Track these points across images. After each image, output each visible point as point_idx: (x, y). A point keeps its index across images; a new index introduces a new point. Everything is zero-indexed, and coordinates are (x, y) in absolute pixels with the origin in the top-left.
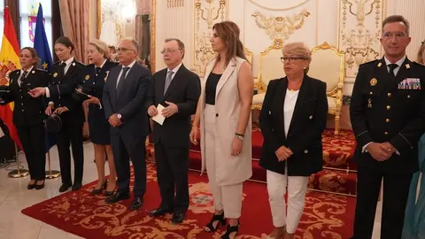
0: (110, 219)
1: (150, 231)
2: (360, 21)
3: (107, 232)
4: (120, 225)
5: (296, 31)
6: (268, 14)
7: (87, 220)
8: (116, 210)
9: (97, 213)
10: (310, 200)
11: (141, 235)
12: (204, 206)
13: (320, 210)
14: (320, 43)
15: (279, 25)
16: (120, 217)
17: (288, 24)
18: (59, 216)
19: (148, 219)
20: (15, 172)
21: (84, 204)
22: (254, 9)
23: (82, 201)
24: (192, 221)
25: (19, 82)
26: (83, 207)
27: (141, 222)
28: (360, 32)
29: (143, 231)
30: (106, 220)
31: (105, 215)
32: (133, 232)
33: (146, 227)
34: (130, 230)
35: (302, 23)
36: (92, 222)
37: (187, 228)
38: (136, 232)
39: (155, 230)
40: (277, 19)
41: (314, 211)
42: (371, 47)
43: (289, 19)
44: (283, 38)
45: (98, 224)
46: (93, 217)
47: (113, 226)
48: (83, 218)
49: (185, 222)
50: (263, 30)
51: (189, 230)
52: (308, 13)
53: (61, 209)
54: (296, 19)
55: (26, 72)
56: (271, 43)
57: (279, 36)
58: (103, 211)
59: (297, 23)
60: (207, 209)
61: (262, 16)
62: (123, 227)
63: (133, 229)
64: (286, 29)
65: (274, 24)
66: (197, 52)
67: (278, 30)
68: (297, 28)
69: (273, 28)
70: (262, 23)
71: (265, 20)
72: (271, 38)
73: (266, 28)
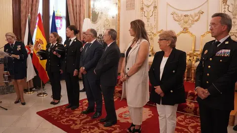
0: (76, 121)
1: (93, 128)
2: (234, 16)
3: (72, 127)
4: (80, 124)
5: (195, 23)
6: (180, 13)
7: (65, 120)
8: (81, 116)
9: (71, 117)
10: (190, 121)
11: (88, 130)
12: (127, 119)
13: (192, 127)
15: (186, 19)
16: (81, 120)
17: (191, 18)
18: (53, 117)
19: (95, 122)
20: (41, 94)
21: (67, 112)
22: (172, 10)
23: (66, 111)
24: (117, 126)
25: (49, 50)
26: (66, 114)
27: (91, 124)
28: (234, 23)
29: (90, 128)
30: (74, 121)
31: (75, 118)
32: (84, 128)
33: (92, 127)
34: (83, 127)
35: (199, 18)
36: (67, 121)
37: (113, 129)
38: (86, 128)
39: (96, 129)
40: (185, 16)
41: (189, 128)
43: (191, 16)
44: (188, 27)
45: (69, 123)
46: (68, 119)
47: (76, 124)
48: (63, 119)
49: (113, 126)
50: (177, 22)
51: (113, 131)
52: (203, 12)
53: (54, 114)
54: (196, 16)
55: (53, 45)
56: (181, 29)
57: (186, 26)
58: (74, 116)
59: (197, 18)
60: (128, 120)
61: (176, 14)
62: (80, 125)
63: (85, 127)
64: (190, 21)
65: (183, 19)
67: (186, 22)
68: (196, 21)
69: (183, 21)
70: (176, 18)
71: (178, 16)
72: (181, 27)
73: (179, 21)
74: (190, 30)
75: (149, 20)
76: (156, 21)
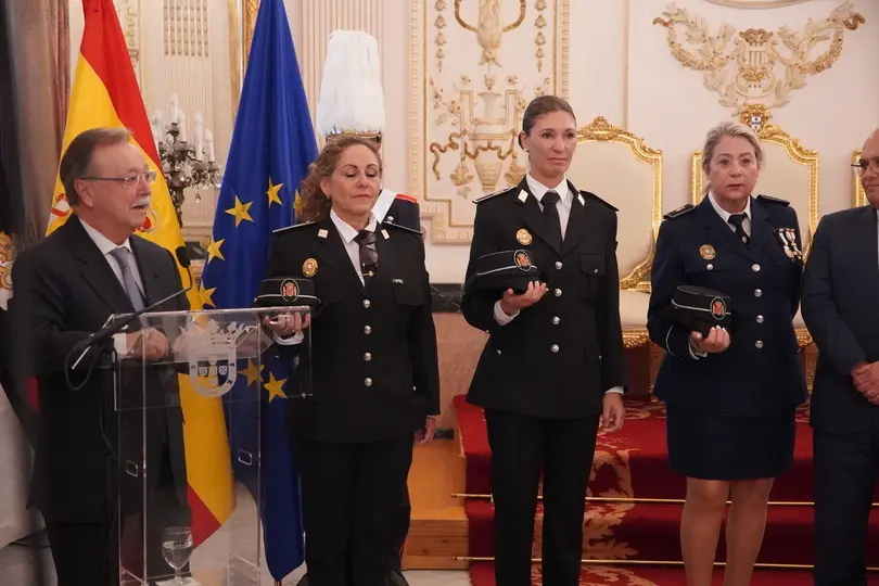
5: (809, 78)
6: (716, 19)
15: (756, 55)
17: (787, 54)
35: (834, 52)
40: (749, 36)
43: (789, 39)
50: (697, 77)
52: (858, 19)
54: (815, 38)
57: (755, 95)
59: (822, 49)
61: (692, 25)
64: (779, 72)
65: (738, 56)
66: (435, 148)
67: (752, 76)
68: (818, 68)
69: (732, 68)
70: (693, 49)
71: (704, 38)
72: (723, 103)
73: (708, 66)
74: (780, 119)
75: (499, 53)
76: (547, 61)
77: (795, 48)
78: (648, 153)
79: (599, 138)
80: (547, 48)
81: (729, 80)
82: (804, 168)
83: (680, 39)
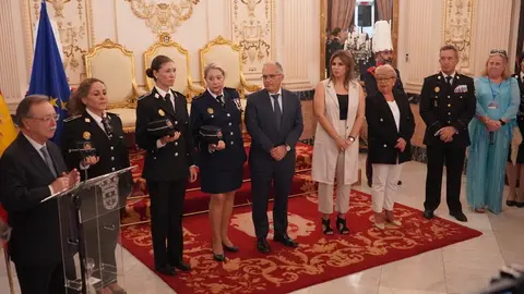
2: (251, 9)
5: (184, 23)
14: (213, 37)
15: (164, 14)
17: (173, 12)
28: (252, 23)
35: (191, 12)
40: (160, 6)
42: (263, 39)
43: (175, 7)
44: (169, 31)
50: (142, 22)
52: (197, 0)
54: (184, 7)
56: (154, 39)
57: (165, 29)
59: (185, 12)
61: (140, 1)
64: (172, 20)
65: (157, 13)
67: (163, 22)
68: (185, 19)
69: (155, 18)
70: (140, 11)
71: (144, 7)
72: (153, 32)
73: (147, 18)
74: (174, 38)
75: (63, 12)
76: (83, 15)
77: (177, 11)
78: (127, 53)
79: (108, 47)
80: (83, 10)
81: (154, 22)
82: (184, 57)
83: (136, 7)
